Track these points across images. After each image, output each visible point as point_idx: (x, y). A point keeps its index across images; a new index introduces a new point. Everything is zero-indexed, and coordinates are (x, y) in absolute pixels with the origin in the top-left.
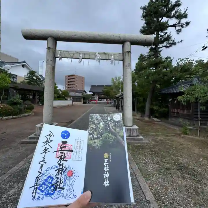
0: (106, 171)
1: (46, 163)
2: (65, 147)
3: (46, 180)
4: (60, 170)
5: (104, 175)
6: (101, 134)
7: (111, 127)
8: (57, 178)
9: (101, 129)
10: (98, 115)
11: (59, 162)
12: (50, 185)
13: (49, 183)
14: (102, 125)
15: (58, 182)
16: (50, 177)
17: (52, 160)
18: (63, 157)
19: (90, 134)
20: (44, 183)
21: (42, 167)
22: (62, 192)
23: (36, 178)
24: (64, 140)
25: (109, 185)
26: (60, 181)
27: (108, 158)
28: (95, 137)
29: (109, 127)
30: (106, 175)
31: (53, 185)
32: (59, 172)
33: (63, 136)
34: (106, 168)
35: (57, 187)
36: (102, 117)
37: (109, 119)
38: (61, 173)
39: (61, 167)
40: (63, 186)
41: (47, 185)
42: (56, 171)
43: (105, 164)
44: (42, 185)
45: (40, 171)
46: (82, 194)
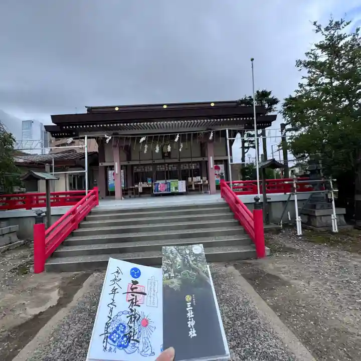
0: (191, 318)
1: (116, 306)
2: (136, 288)
3: (117, 328)
4: (133, 317)
5: (188, 323)
6: (179, 271)
7: (191, 262)
8: (131, 327)
9: (179, 266)
10: (172, 248)
11: (131, 307)
12: (122, 335)
13: (121, 332)
14: (179, 259)
15: (131, 332)
16: (121, 324)
17: (123, 304)
18: (134, 301)
19: (165, 272)
20: (115, 332)
21: (111, 311)
22: (137, 345)
23: (106, 324)
24: (134, 280)
25: (195, 335)
26: (133, 331)
27: (192, 301)
28: (172, 275)
29: (188, 262)
30: (191, 323)
31: (125, 336)
32: (131, 319)
33: (133, 274)
34: (190, 314)
35: (130, 339)
36: (179, 250)
37: (188, 252)
38: (134, 321)
39: (134, 313)
40: (138, 338)
41: (119, 335)
42: (127, 317)
43: (188, 309)
44: (113, 333)
45: (110, 316)
46: (162, 351)
